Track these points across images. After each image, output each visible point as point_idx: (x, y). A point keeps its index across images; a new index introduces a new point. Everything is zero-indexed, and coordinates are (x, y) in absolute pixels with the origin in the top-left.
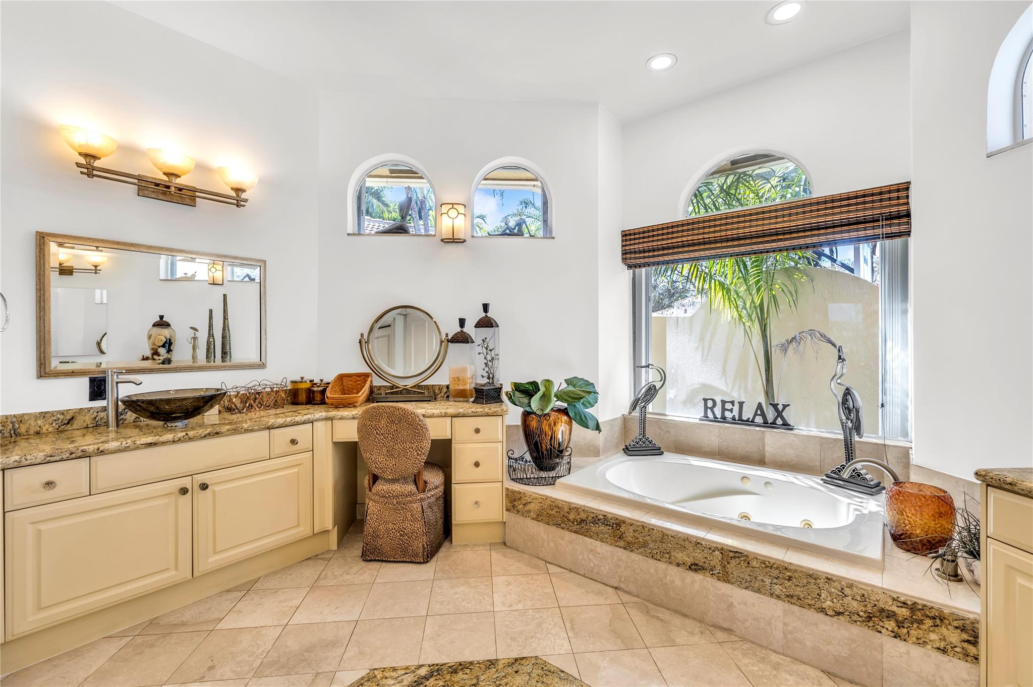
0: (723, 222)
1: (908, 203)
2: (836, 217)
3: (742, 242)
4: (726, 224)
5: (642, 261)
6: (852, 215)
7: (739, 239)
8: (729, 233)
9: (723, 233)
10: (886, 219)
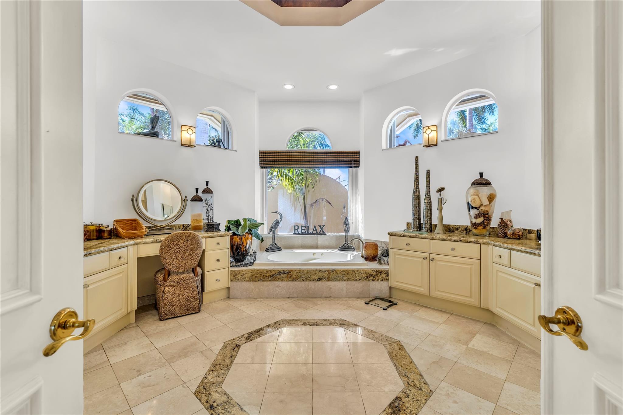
0: (304, 154)
1: (359, 158)
2: (341, 159)
3: (310, 163)
4: (305, 155)
5: (269, 166)
6: (345, 159)
7: (309, 162)
8: (306, 159)
9: (304, 159)
10: (354, 162)
